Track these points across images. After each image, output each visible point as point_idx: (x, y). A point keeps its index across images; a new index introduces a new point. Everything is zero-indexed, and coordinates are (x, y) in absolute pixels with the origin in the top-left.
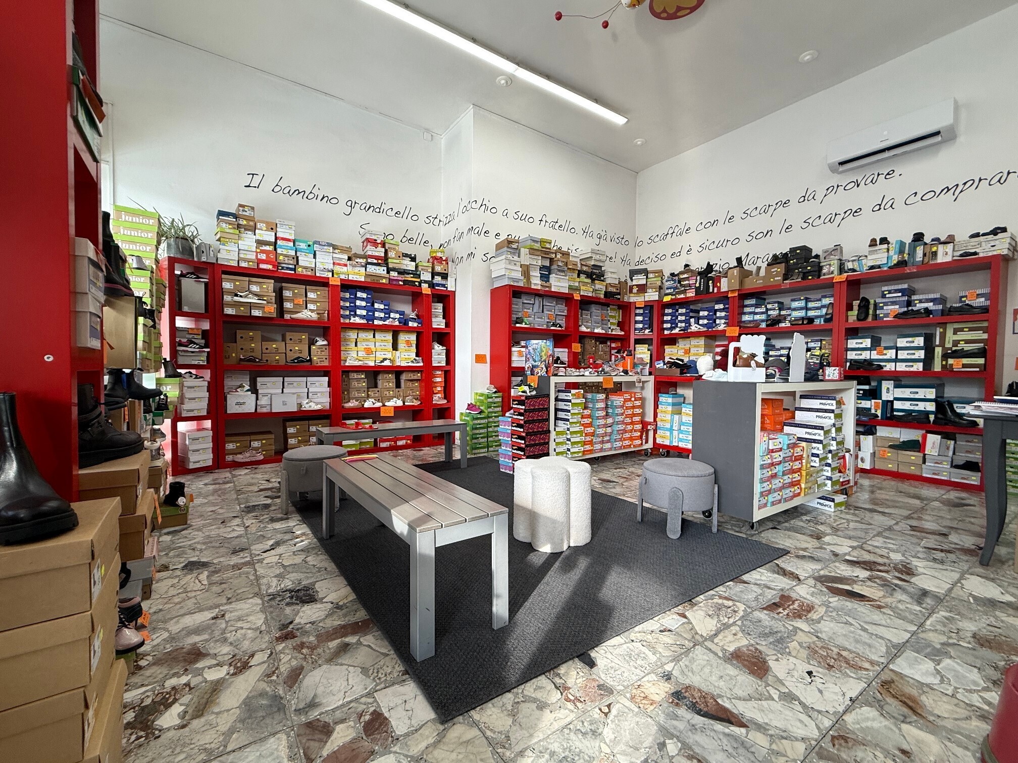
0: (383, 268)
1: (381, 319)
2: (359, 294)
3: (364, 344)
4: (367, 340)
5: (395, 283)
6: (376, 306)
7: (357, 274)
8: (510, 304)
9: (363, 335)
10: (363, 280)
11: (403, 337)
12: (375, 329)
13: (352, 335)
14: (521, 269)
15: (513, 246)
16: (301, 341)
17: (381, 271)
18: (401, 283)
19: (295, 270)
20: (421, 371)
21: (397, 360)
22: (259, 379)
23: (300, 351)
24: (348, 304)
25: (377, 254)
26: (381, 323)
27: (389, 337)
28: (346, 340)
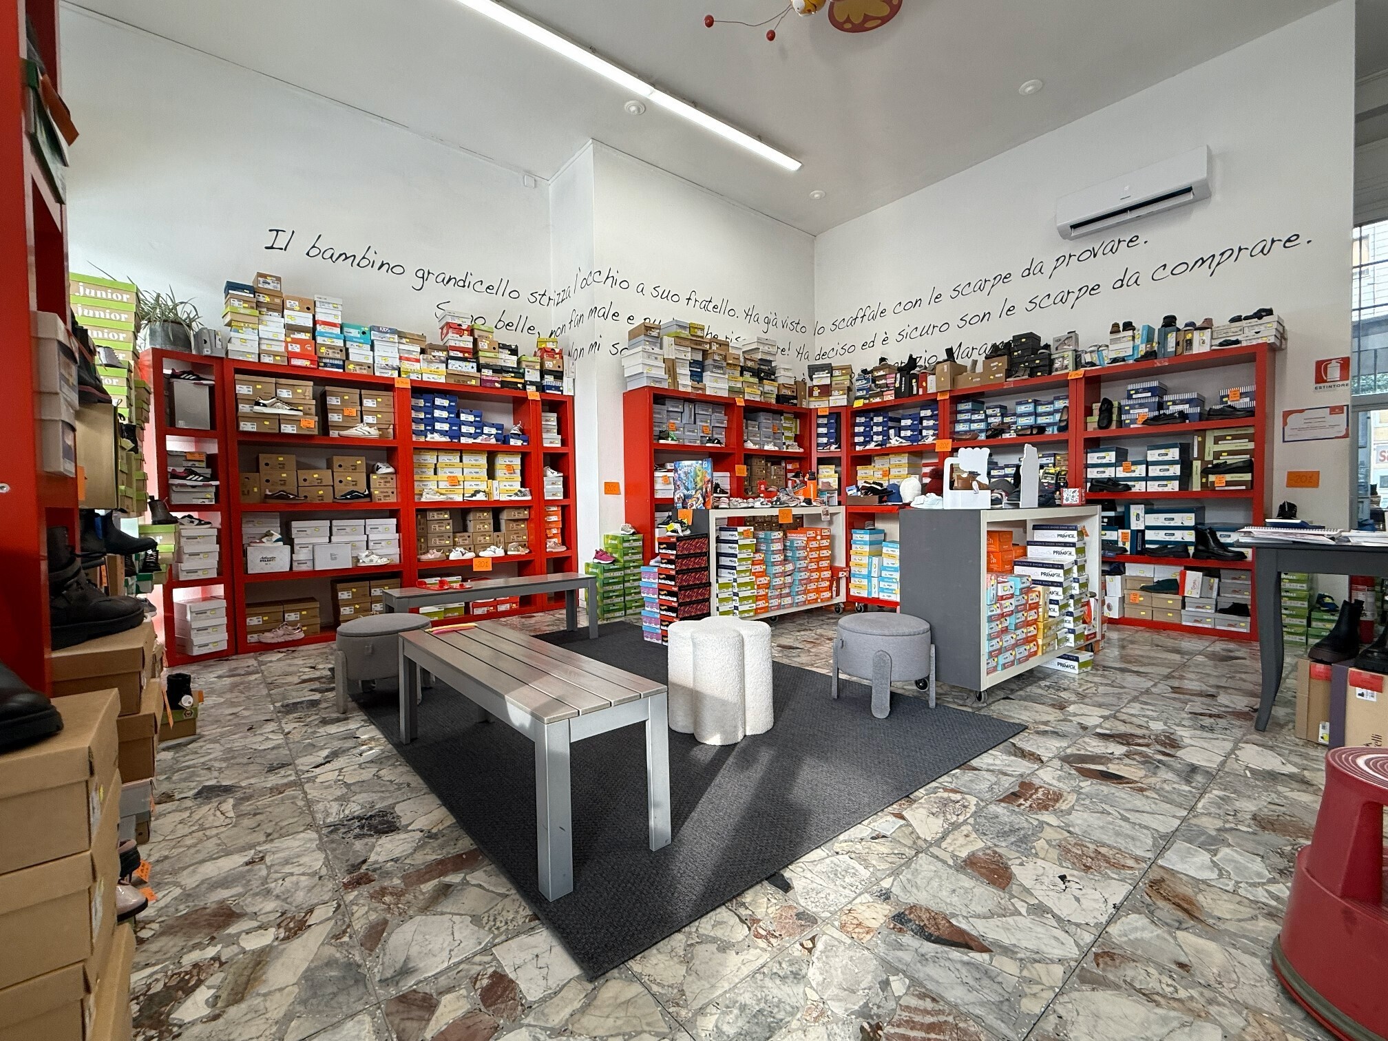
0: (471, 364)
1: (470, 435)
2: (438, 401)
3: (447, 470)
4: (452, 465)
5: (488, 384)
6: (463, 417)
7: (435, 374)
8: (651, 413)
9: (444, 458)
10: (443, 380)
11: (502, 461)
12: (462, 450)
13: (430, 458)
14: (664, 365)
15: (653, 334)
16: (355, 467)
17: (469, 368)
18: (497, 385)
19: (343, 367)
20: (530, 508)
21: (495, 493)
22: (294, 524)
23: (355, 483)
24: (422, 416)
25: (462, 345)
26: (470, 441)
27: (482, 460)
28: (421, 466)
